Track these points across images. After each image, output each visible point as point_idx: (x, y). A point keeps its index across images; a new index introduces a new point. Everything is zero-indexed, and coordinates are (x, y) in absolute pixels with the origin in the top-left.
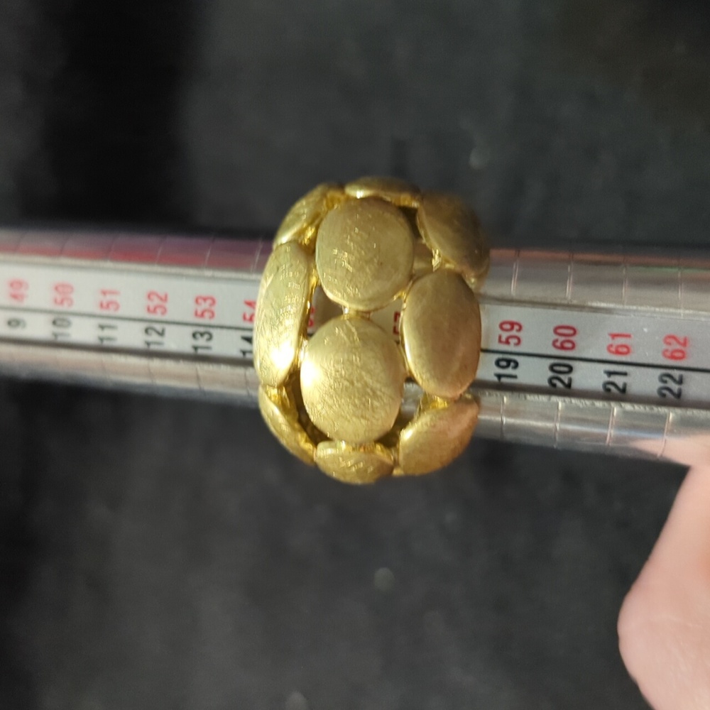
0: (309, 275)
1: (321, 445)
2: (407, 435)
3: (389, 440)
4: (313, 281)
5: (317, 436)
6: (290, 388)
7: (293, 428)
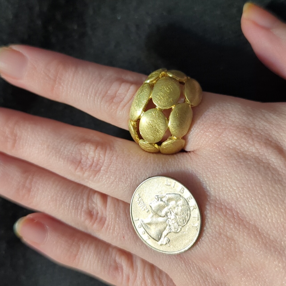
0: (150, 95)
1: (141, 140)
2: (164, 143)
3: (160, 143)
4: (151, 97)
5: (141, 137)
6: (137, 122)
7: (135, 133)
